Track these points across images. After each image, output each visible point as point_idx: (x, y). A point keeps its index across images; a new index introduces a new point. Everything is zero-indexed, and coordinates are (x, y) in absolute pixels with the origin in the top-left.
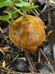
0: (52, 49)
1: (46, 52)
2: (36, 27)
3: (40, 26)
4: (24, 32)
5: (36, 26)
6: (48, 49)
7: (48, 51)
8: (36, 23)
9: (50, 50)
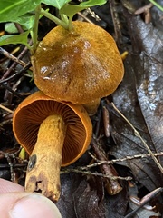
0: (136, 97)
1: (121, 106)
2: (100, 50)
3: (108, 46)
4: (73, 66)
5: (99, 47)
6: (124, 100)
7: (127, 104)
8: (100, 41)
9: (129, 101)
